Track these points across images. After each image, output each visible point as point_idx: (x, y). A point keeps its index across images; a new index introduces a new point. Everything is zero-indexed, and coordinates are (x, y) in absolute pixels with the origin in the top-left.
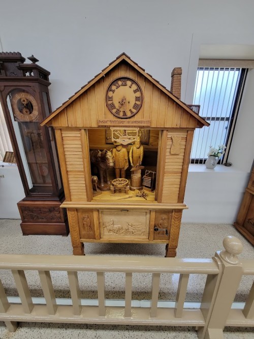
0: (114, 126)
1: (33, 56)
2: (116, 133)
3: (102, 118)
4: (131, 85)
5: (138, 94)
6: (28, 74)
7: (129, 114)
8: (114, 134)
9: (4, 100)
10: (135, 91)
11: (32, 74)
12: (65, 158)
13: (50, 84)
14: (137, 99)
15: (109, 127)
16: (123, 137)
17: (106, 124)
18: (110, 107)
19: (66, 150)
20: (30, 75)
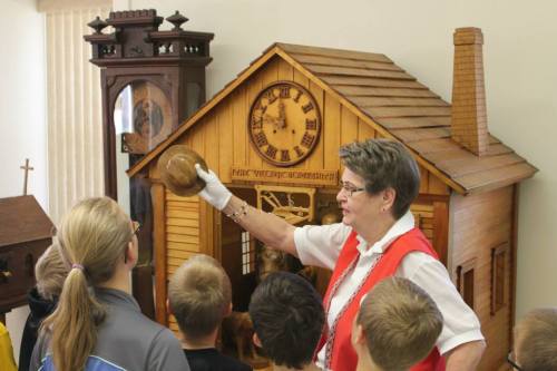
0: (262, 183)
1: (177, 12)
2: (266, 198)
3: (240, 165)
4: (298, 98)
5: (312, 115)
6: (162, 49)
7: (294, 157)
8: (263, 200)
9: (111, 104)
10: (306, 109)
11: (171, 49)
12: (166, 250)
13: (211, 59)
14: (310, 125)
15: (254, 183)
16: (282, 207)
17: (246, 178)
18: (257, 140)
19: (170, 230)
20: (168, 50)
